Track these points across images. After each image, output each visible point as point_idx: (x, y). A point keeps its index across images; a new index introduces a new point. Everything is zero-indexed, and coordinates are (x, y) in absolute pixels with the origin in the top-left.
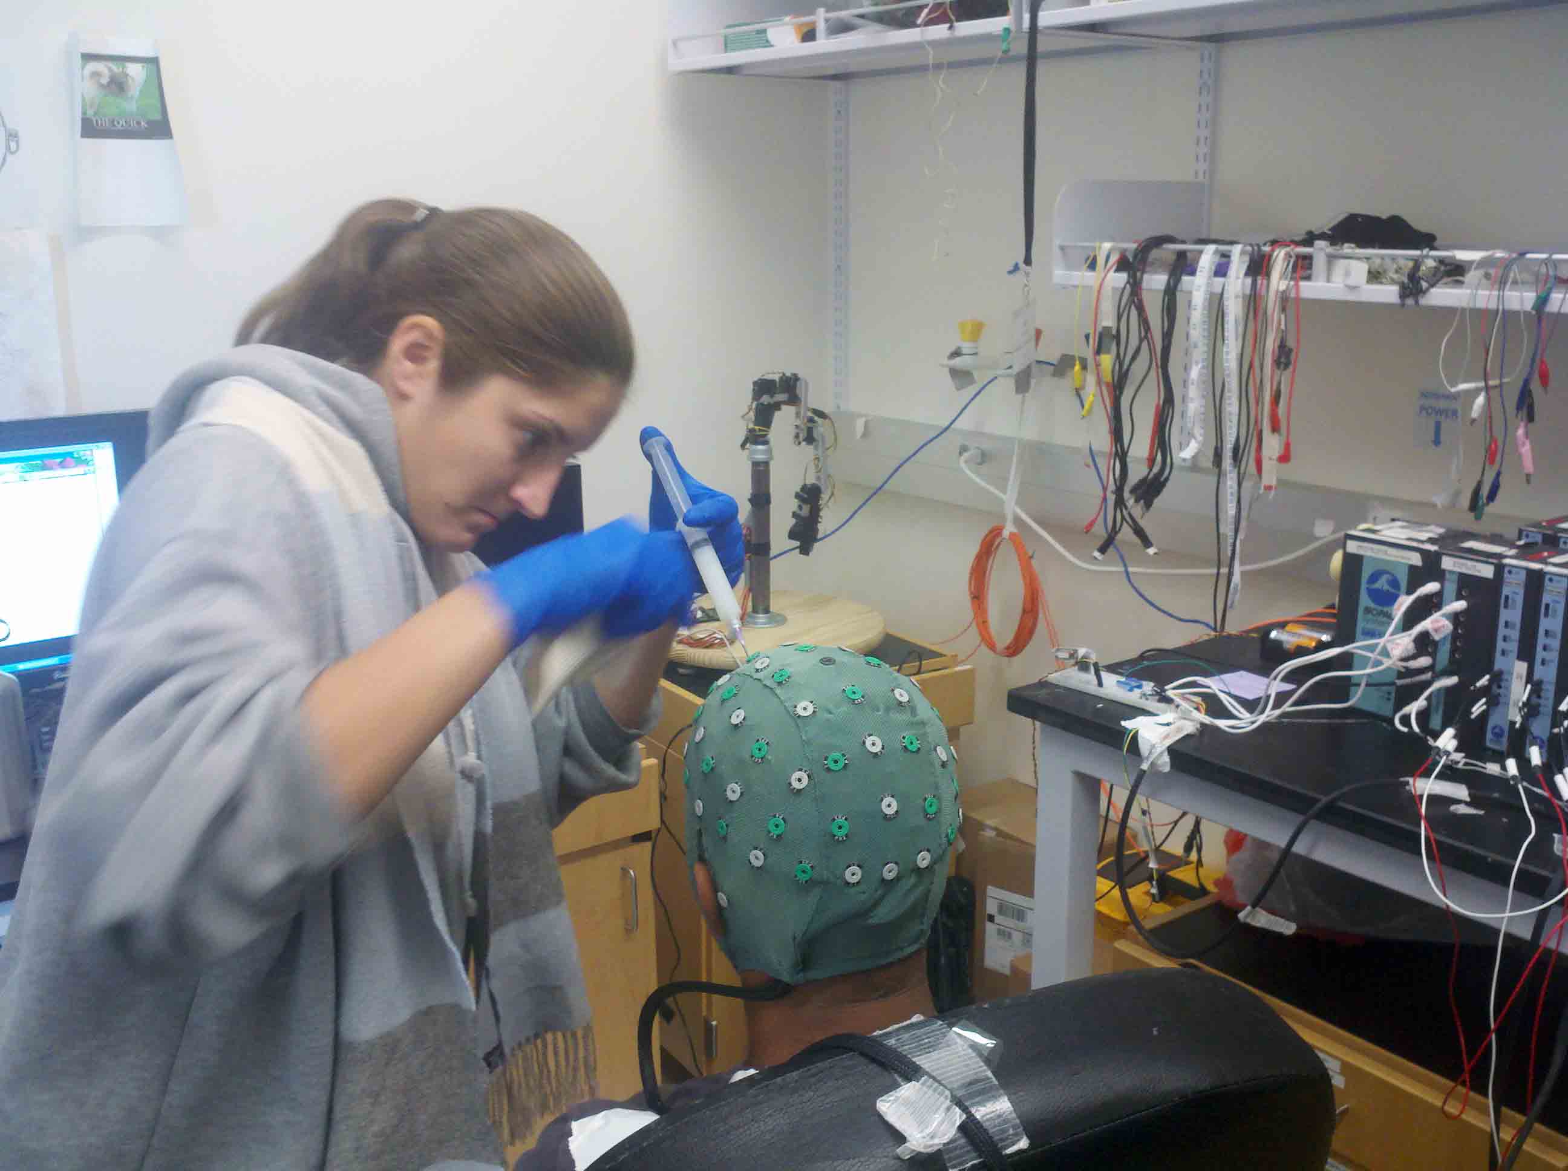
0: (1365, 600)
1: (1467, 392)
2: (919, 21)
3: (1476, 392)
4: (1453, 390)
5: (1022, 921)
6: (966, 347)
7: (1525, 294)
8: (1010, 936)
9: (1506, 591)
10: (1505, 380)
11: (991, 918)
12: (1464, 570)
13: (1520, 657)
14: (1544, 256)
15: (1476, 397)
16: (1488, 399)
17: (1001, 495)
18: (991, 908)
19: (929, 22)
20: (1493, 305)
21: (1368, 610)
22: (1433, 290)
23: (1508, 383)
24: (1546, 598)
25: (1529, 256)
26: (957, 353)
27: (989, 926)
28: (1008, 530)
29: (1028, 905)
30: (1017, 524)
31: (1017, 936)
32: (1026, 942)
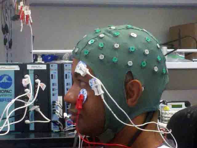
9: (51, 73)
12: (36, 69)
13: (59, 95)
24: (65, 72)
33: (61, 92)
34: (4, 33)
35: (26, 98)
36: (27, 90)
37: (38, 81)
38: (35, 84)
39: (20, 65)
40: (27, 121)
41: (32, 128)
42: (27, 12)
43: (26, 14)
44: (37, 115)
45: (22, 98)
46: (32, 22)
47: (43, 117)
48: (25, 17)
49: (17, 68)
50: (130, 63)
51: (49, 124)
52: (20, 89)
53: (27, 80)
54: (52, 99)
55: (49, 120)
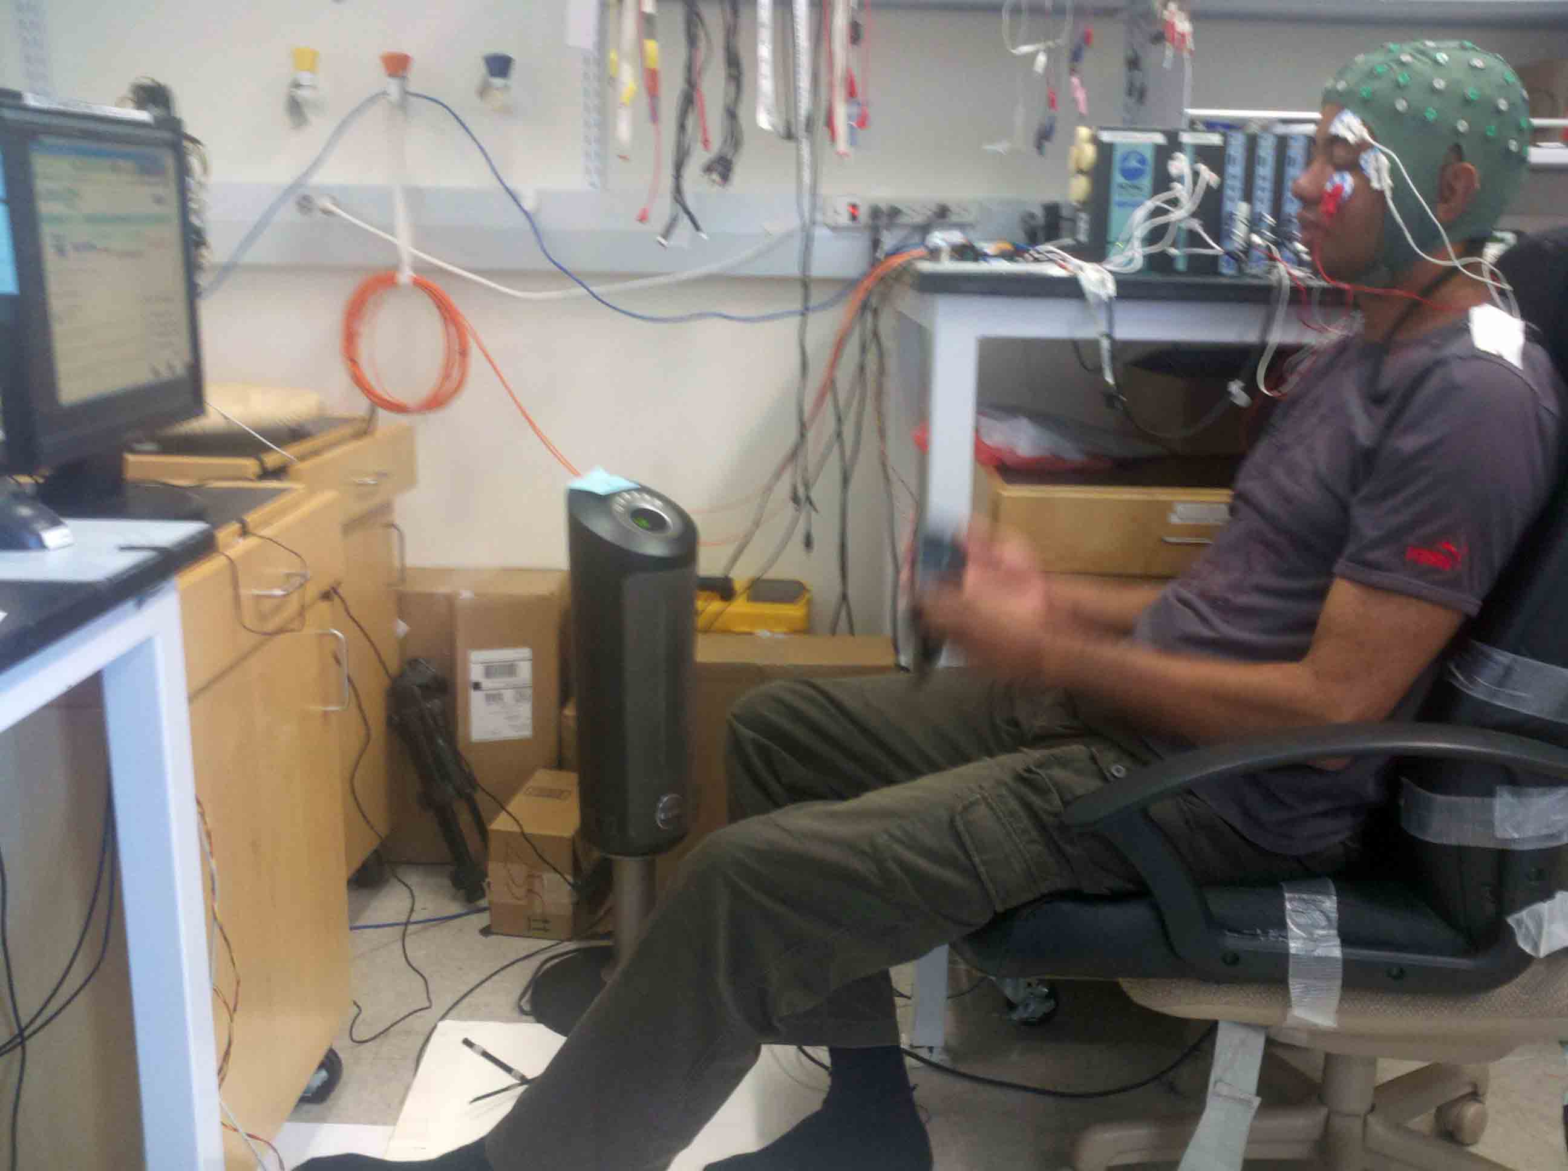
0: (1118, 178)
1: (1029, 53)
3: (1038, 52)
4: (1015, 53)
5: (514, 676)
6: (305, 78)
8: (501, 696)
9: (1231, 152)
10: (1059, 42)
11: (477, 686)
12: (1198, 141)
13: (1243, 200)
15: (1039, 56)
16: (1048, 57)
17: (391, 238)
18: (476, 673)
21: (1121, 186)
23: (1059, 44)
26: (295, 85)
27: (476, 696)
28: (406, 276)
29: (521, 657)
30: (420, 267)
31: (508, 695)
32: (520, 698)
33: (1248, 196)
34: (1130, 69)
35: (1174, 202)
36: (1177, 186)
37: (1203, 168)
38: (1196, 174)
39: (1164, 132)
40: (1173, 251)
41: (1181, 265)
43: (1179, 31)
44: (1194, 239)
45: (1168, 202)
46: (1190, 46)
47: (1206, 242)
48: (1178, 36)
49: (1159, 139)
50: (1462, 125)
51: (1215, 258)
52: (1163, 181)
53: (1180, 164)
54: (1228, 206)
55: (1218, 249)
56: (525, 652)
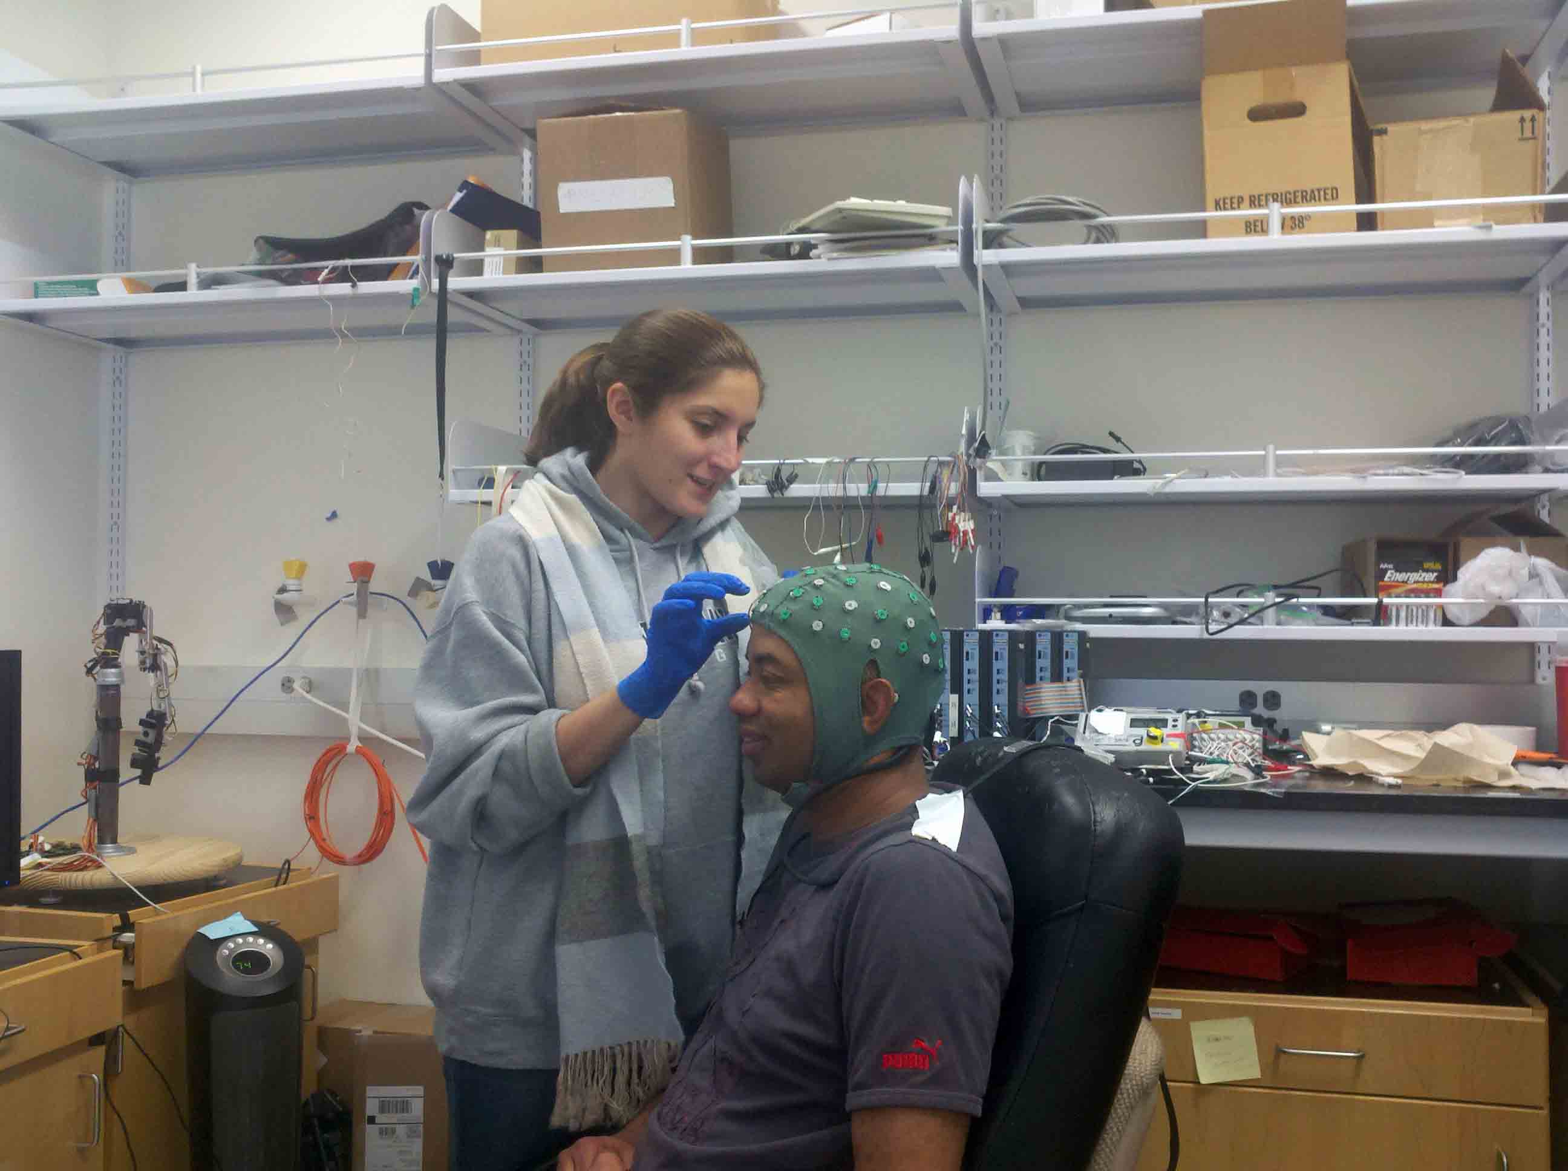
1: (826, 554)
2: (319, 279)
3: (835, 552)
4: (816, 554)
5: (408, 1112)
6: (292, 584)
7: (859, 485)
8: (393, 1131)
10: (854, 543)
11: (372, 1120)
13: (953, 692)
14: (868, 460)
15: (836, 554)
16: (842, 555)
17: (344, 714)
18: (371, 1108)
19: (327, 281)
20: (840, 493)
22: (792, 486)
23: (854, 546)
25: (857, 460)
26: (283, 590)
27: (371, 1130)
28: (352, 746)
29: (414, 1094)
30: (364, 738)
31: (401, 1130)
32: (411, 1134)
33: (957, 688)
42: (965, 524)
43: (962, 529)
46: (973, 543)
48: (961, 534)
50: (876, 643)
56: (420, 1090)
